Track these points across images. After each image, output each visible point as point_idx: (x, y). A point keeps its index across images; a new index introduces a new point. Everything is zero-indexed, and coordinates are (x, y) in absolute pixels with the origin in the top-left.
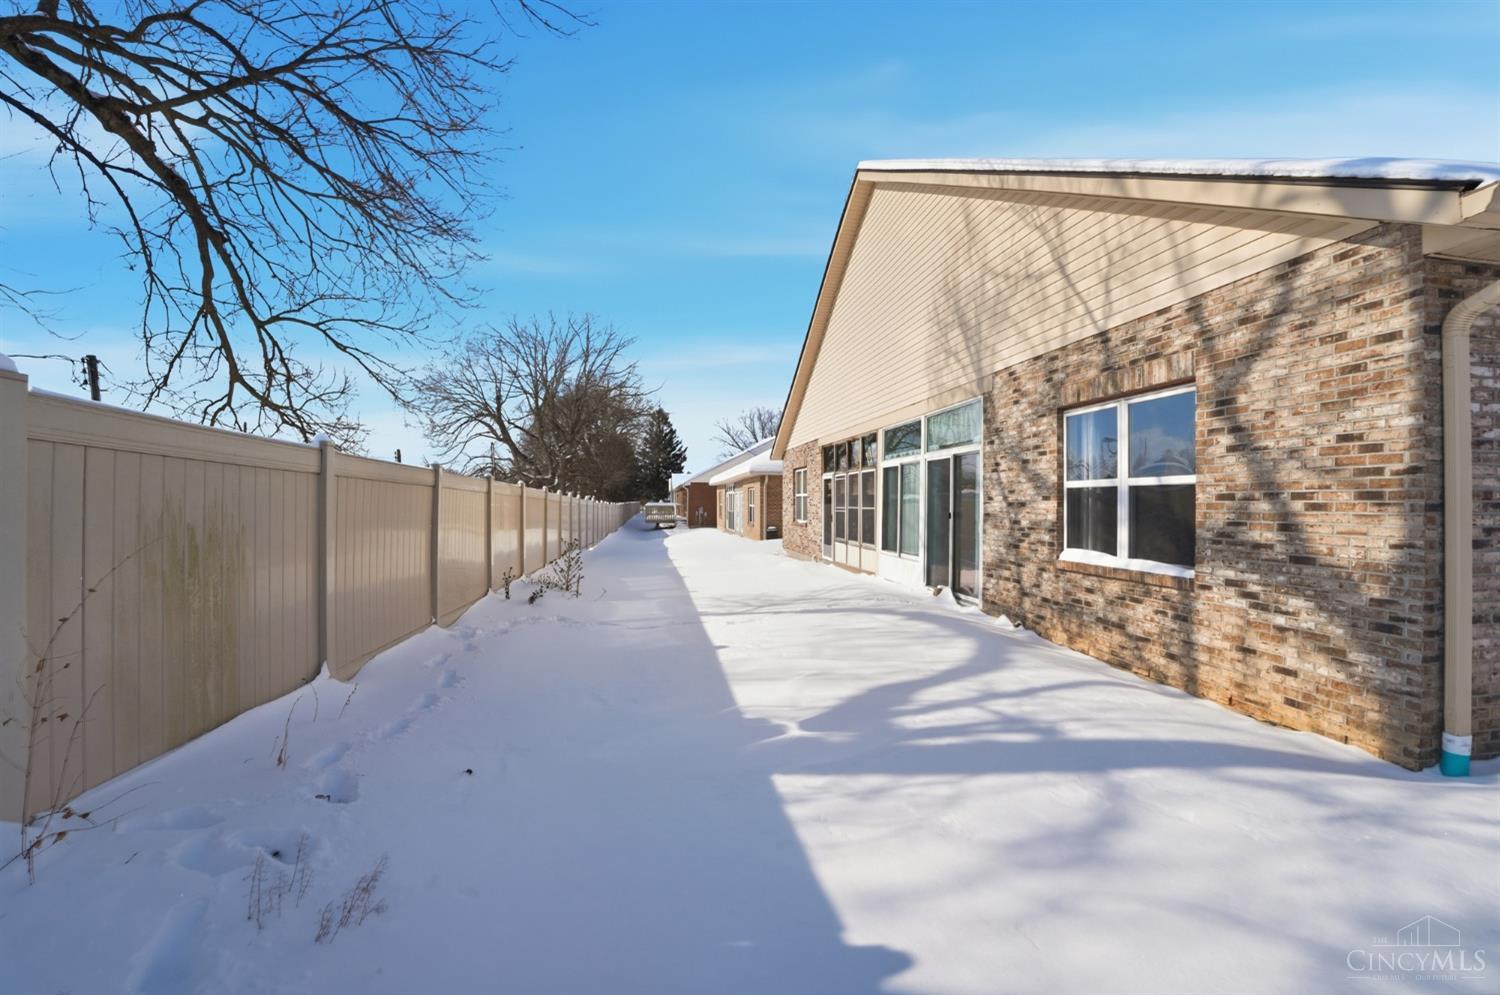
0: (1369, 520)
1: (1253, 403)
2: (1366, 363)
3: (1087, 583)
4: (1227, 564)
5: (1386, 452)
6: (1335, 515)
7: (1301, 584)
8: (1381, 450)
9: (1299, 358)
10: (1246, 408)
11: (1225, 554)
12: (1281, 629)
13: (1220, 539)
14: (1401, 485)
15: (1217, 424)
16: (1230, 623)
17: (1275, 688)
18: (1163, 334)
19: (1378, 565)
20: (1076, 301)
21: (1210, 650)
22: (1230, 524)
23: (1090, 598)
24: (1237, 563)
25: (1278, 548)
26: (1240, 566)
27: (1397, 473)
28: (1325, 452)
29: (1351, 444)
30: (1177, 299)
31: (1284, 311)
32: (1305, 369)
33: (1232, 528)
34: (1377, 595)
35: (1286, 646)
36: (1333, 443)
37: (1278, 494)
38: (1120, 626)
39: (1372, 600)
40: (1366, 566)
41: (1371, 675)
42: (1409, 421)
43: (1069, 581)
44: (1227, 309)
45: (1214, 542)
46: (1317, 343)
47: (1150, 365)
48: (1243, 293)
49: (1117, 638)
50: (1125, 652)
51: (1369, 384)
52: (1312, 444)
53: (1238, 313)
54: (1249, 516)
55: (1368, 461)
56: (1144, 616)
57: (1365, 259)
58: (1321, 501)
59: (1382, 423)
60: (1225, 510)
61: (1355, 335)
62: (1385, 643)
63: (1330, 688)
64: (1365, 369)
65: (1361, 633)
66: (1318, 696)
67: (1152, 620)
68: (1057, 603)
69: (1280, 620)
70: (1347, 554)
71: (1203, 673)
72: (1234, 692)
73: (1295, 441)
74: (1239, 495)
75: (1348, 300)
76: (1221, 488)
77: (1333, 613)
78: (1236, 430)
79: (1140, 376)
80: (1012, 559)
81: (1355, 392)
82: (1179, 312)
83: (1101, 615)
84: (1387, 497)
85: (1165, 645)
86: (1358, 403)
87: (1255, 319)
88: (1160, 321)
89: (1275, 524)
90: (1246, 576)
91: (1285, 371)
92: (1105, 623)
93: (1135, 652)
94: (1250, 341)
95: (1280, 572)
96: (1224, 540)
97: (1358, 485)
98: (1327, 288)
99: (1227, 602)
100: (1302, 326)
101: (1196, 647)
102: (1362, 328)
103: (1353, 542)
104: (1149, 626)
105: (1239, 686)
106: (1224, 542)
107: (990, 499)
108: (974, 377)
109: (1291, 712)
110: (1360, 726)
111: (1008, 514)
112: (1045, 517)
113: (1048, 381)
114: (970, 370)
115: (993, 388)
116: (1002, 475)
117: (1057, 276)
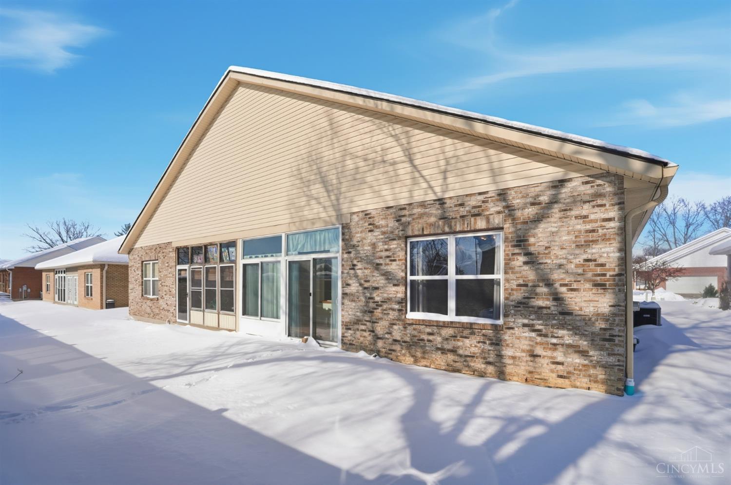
0: (599, 295)
1: (538, 242)
2: (598, 230)
3: (428, 330)
4: (524, 317)
5: (607, 267)
6: (582, 293)
7: (566, 324)
8: (605, 266)
9: (564, 224)
10: (534, 245)
11: (522, 312)
12: (555, 345)
13: (519, 305)
14: (614, 280)
15: (517, 251)
16: (525, 345)
17: (552, 371)
18: (483, 204)
19: (603, 314)
20: (421, 180)
21: (514, 358)
22: (525, 298)
23: (431, 338)
24: (529, 316)
25: (552, 308)
26: (531, 317)
27: (613, 276)
28: (577, 266)
29: (591, 263)
30: (491, 188)
31: (556, 202)
32: (567, 229)
33: (526, 300)
34: (603, 326)
35: (557, 352)
36: (582, 262)
37: (552, 284)
38: (454, 351)
39: (601, 329)
40: (598, 315)
41: (601, 360)
42: (618, 254)
43: (415, 329)
44: (523, 197)
45: (515, 307)
46: (573, 218)
47: (475, 219)
48: (533, 191)
49: (451, 357)
50: (457, 364)
51: (599, 238)
52: (571, 262)
53: (529, 200)
54: (536, 294)
55: (599, 270)
56: (470, 345)
57: (598, 186)
58: (575, 287)
59: (605, 255)
60: (522, 291)
61: (592, 217)
62: (607, 346)
63: (581, 367)
64: (598, 232)
65: (595, 343)
66: (575, 372)
67: (476, 346)
68: (405, 342)
69: (554, 341)
70: (589, 310)
71: (509, 369)
72: (529, 376)
73: (562, 260)
74: (530, 284)
75: (589, 202)
76: (520, 281)
77: (583, 335)
78: (528, 254)
79: (468, 224)
80: (368, 319)
81: (592, 241)
82: (493, 195)
83: (439, 346)
84: (608, 286)
85: (485, 358)
86: (594, 246)
87: (540, 204)
88: (481, 198)
89: (551, 298)
90: (535, 322)
91: (556, 229)
92: (443, 351)
93: (464, 363)
94: (537, 213)
95: (554, 319)
96: (522, 306)
97: (594, 281)
98: (578, 195)
99: (524, 334)
100: (566, 210)
101: (505, 357)
102: (596, 214)
103: (592, 305)
104: (473, 349)
105: (531, 372)
106: (522, 307)
107: (348, 285)
108: (334, 213)
109: (561, 381)
110: (596, 382)
111: (364, 293)
112: (395, 296)
113: (398, 221)
114: (330, 209)
115: (351, 221)
116: (358, 271)
117: (407, 165)
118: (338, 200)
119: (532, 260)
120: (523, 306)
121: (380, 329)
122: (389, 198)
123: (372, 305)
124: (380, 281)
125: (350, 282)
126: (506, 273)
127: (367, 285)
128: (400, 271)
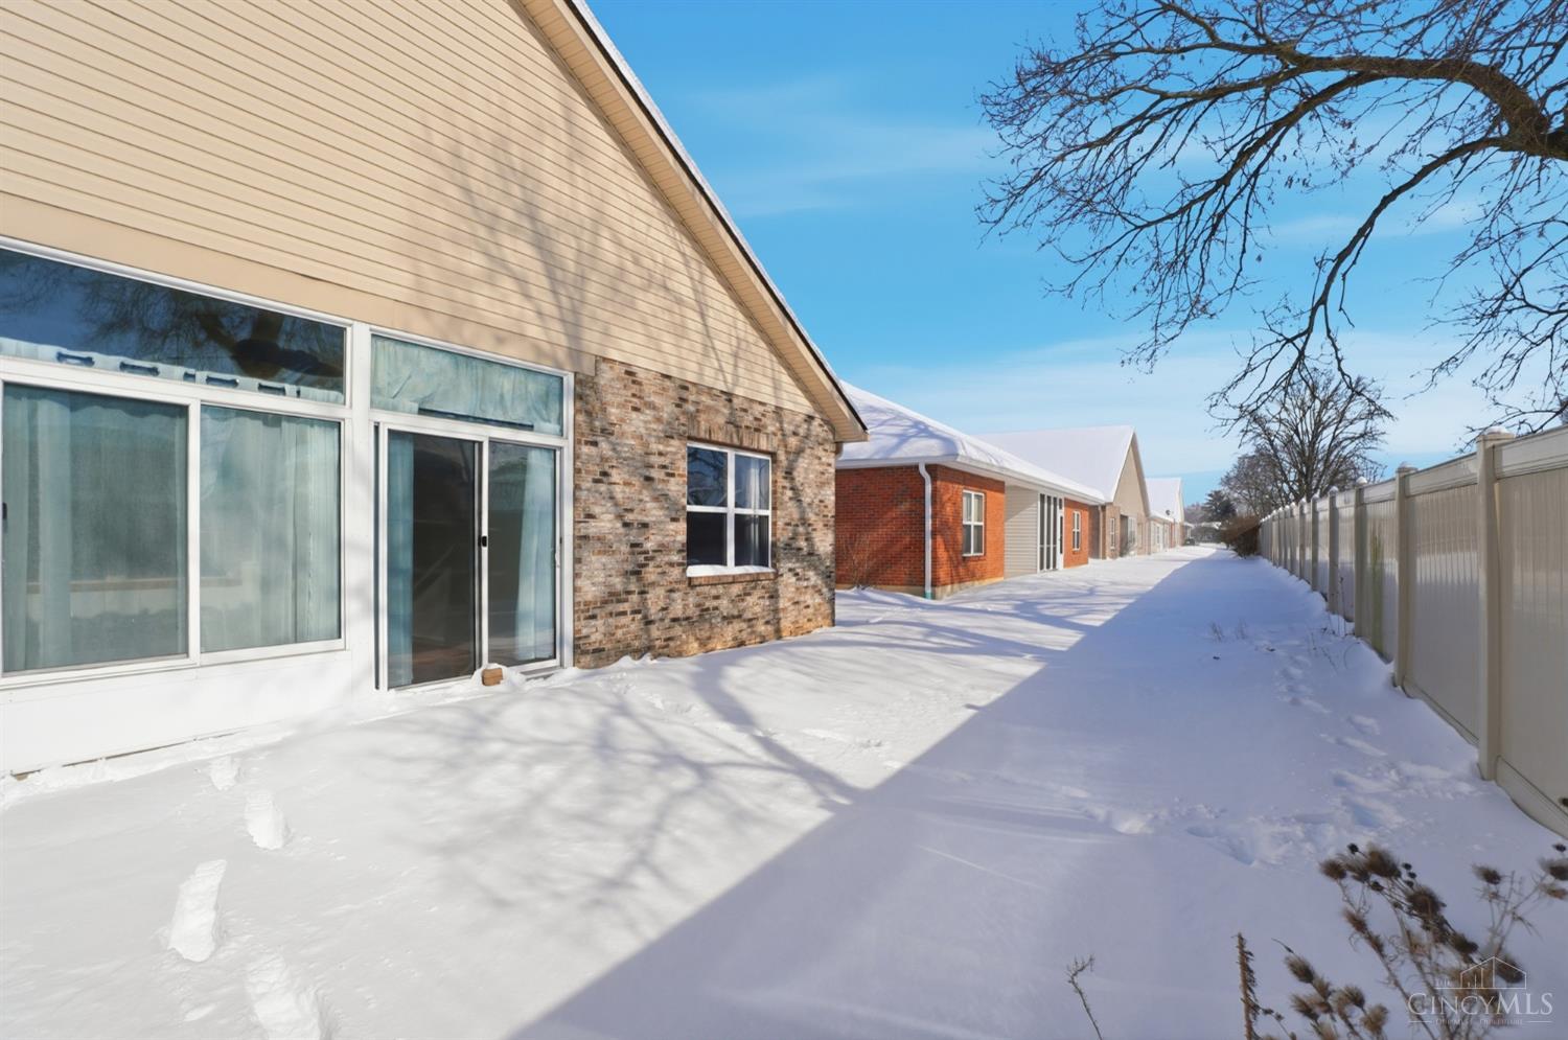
0: (827, 535)
1: (799, 477)
2: (827, 473)
3: (714, 591)
4: (790, 560)
5: (829, 508)
6: (820, 533)
7: (812, 564)
9: (811, 462)
10: (797, 479)
11: (789, 555)
12: (806, 587)
14: (832, 521)
16: (790, 592)
18: (763, 418)
19: (829, 552)
21: (785, 610)
22: (791, 538)
25: (806, 549)
26: (794, 560)
27: (832, 517)
28: (817, 506)
29: (823, 504)
31: (808, 438)
32: (812, 467)
33: (791, 540)
35: (807, 594)
36: (819, 502)
37: (807, 523)
38: (739, 616)
40: (827, 555)
42: (834, 498)
43: (699, 593)
44: (791, 423)
45: (784, 549)
46: (815, 458)
47: (758, 435)
48: (797, 420)
49: (737, 626)
50: (743, 633)
51: (827, 481)
52: (815, 502)
53: (795, 428)
54: (798, 534)
55: (826, 511)
58: (817, 527)
59: (829, 497)
60: (790, 531)
61: (824, 460)
63: (818, 607)
64: (827, 475)
65: (825, 580)
66: (816, 612)
67: (758, 604)
68: (687, 619)
69: (806, 583)
70: (823, 549)
71: (782, 625)
73: (811, 499)
74: (794, 522)
77: (820, 575)
78: (794, 488)
79: (751, 439)
81: (824, 483)
82: (772, 410)
83: (726, 613)
84: (830, 526)
85: (766, 617)
86: (825, 488)
87: (800, 435)
88: (762, 409)
89: (806, 538)
90: (796, 565)
91: (808, 466)
92: (728, 618)
93: (749, 630)
94: (799, 446)
95: (806, 560)
96: (790, 546)
97: (825, 521)
98: (818, 436)
99: (790, 580)
100: (812, 448)
101: (780, 611)
102: (826, 458)
103: (824, 544)
104: (757, 609)
106: (789, 548)
107: (590, 516)
110: (824, 618)
111: (625, 535)
112: (672, 539)
113: (678, 406)
114: (556, 326)
115: (596, 375)
117: (698, 318)
118: (576, 313)
119: (796, 496)
121: (652, 603)
122: (673, 360)
123: (641, 558)
124: (653, 510)
125: (596, 510)
126: (774, 509)
127: (629, 518)
128: (681, 495)
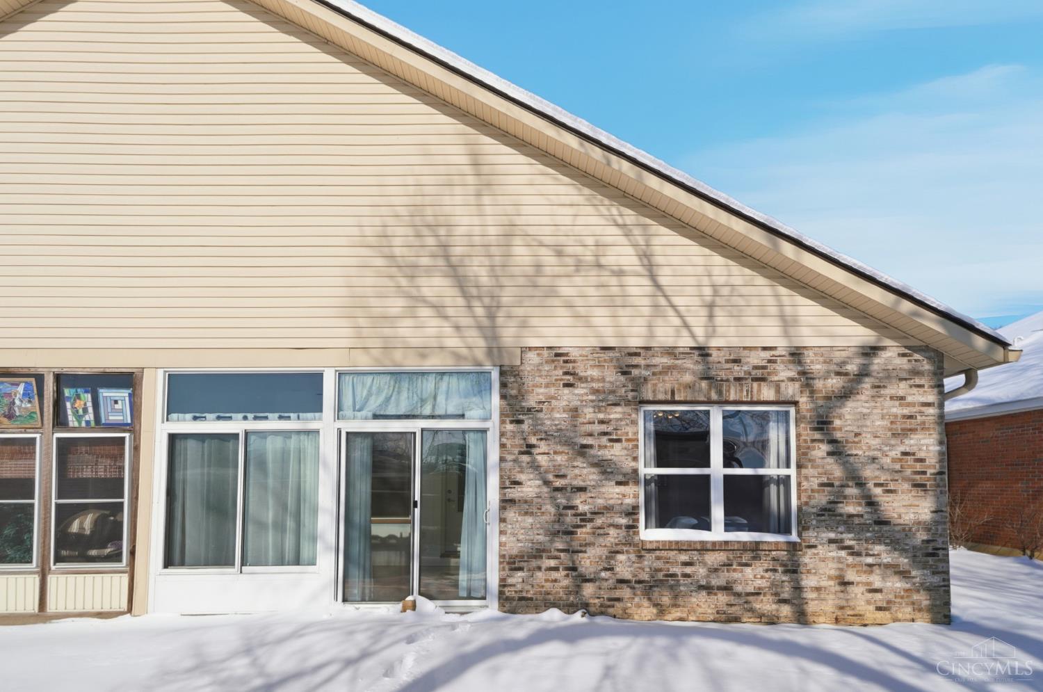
0: (920, 498)
1: (846, 426)
2: (916, 416)
3: (684, 557)
4: (830, 529)
5: (927, 463)
6: (900, 496)
7: (882, 536)
8: (925, 462)
9: (877, 405)
10: (840, 429)
11: (828, 522)
12: (870, 565)
13: (823, 513)
14: (935, 479)
15: (817, 436)
16: (831, 569)
17: (868, 602)
18: (769, 364)
19: (925, 522)
21: (818, 589)
22: (831, 502)
23: (688, 570)
24: (837, 528)
25: (866, 516)
26: (840, 529)
27: (934, 474)
28: (894, 460)
29: (909, 457)
30: (781, 343)
31: (867, 375)
32: (880, 411)
33: (832, 505)
34: (925, 538)
35: (874, 575)
36: (899, 456)
37: (865, 484)
38: (727, 588)
39: (923, 541)
40: (919, 523)
41: (924, 581)
42: (938, 448)
43: (658, 558)
44: (825, 362)
45: (818, 515)
46: (888, 399)
47: (760, 385)
48: (839, 356)
49: (722, 598)
50: (734, 609)
51: (919, 427)
52: (887, 456)
53: (834, 368)
54: (845, 497)
55: (918, 467)
56: (753, 576)
57: (916, 361)
58: (892, 488)
59: (925, 448)
60: (826, 493)
61: (909, 399)
62: (931, 563)
63: (902, 593)
64: (916, 418)
65: (918, 559)
66: (896, 600)
67: (762, 577)
68: (639, 582)
69: (870, 560)
70: (908, 517)
71: (811, 607)
72: (839, 613)
73: (876, 452)
74: (837, 483)
75: (906, 379)
76: (823, 479)
77: (903, 551)
78: (833, 441)
79: (747, 391)
80: (561, 546)
81: (910, 430)
82: (784, 353)
83: (703, 582)
84: (928, 486)
85: (776, 594)
86: (912, 436)
87: (846, 374)
88: (767, 355)
89: (863, 502)
90: (844, 536)
91: (868, 411)
92: (708, 589)
93: (746, 606)
94: (843, 387)
95: (868, 531)
96: (826, 513)
97: (914, 480)
98: (893, 369)
99: (831, 554)
100: (879, 387)
101: (805, 590)
102: (914, 396)
103: (912, 510)
104: (759, 583)
105: (842, 608)
106: (826, 514)
107: (518, 483)
108: (481, 343)
109: (880, 615)
110: (920, 610)
111: (553, 498)
112: (620, 502)
113: (624, 373)
114: (474, 332)
115: (522, 363)
116: (539, 458)
117: (646, 281)
118: (492, 317)
119: (838, 451)
120: (828, 514)
121: (588, 562)
122: (609, 331)
123: (569, 519)
124: (589, 475)
125: (521, 477)
126: (799, 466)
127: (559, 483)
128: (630, 459)
